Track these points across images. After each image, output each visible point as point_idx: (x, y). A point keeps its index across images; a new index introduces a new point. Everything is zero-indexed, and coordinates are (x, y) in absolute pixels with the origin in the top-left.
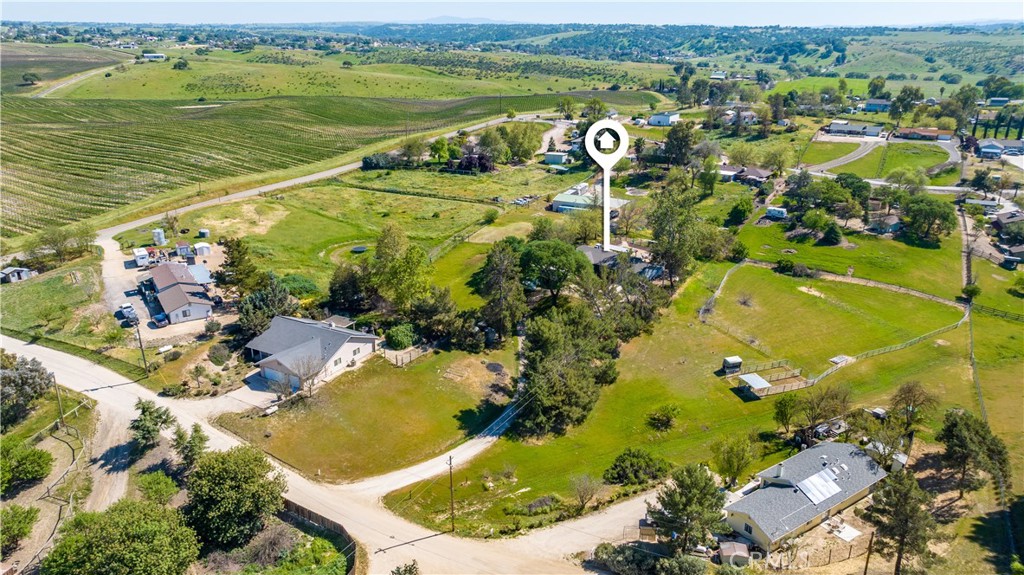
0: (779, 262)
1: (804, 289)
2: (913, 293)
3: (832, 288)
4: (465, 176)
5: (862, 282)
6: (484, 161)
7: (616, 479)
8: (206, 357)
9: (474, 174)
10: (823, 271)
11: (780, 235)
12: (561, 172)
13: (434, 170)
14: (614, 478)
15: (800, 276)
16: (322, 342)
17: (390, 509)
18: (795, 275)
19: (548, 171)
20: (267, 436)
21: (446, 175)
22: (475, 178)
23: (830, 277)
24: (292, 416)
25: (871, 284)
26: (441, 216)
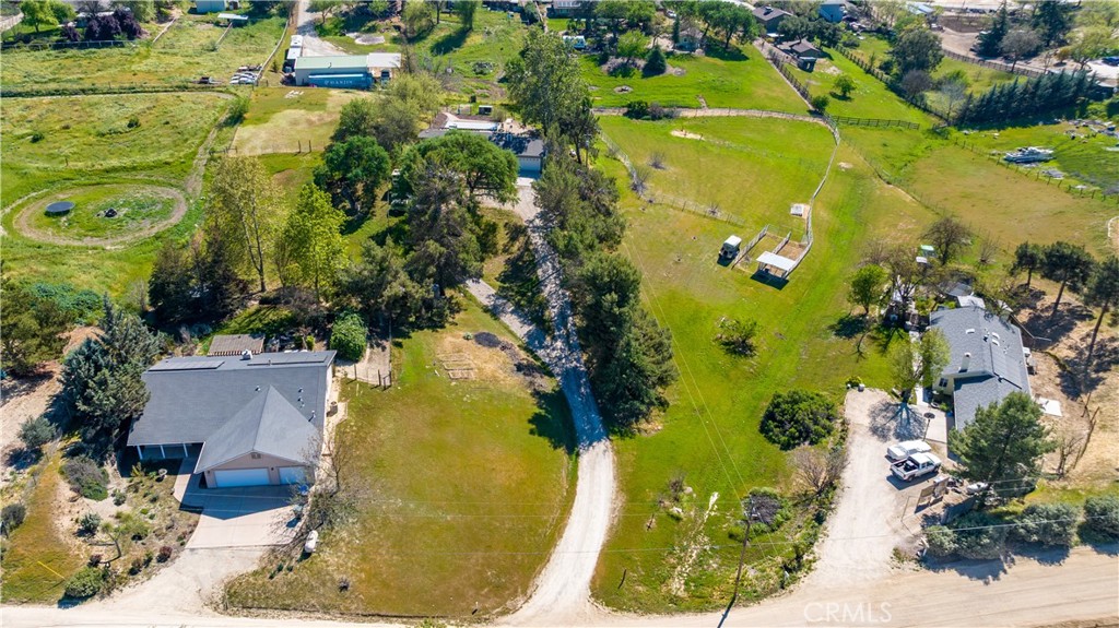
0: (629, 106)
1: (676, 133)
2: (775, 115)
3: (699, 125)
4: (107, 50)
5: (725, 113)
6: (127, 21)
7: (798, 438)
8: (72, 494)
9: (120, 45)
10: (678, 107)
11: (597, 70)
12: (237, 24)
13: (44, 48)
14: (794, 438)
15: (660, 118)
16: (281, 390)
17: (621, 609)
18: (655, 118)
19: (217, 24)
20: (345, 588)
21: (71, 52)
22: (123, 50)
23: (689, 114)
24: (344, 534)
25: (733, 113)
26: (142, 121)
